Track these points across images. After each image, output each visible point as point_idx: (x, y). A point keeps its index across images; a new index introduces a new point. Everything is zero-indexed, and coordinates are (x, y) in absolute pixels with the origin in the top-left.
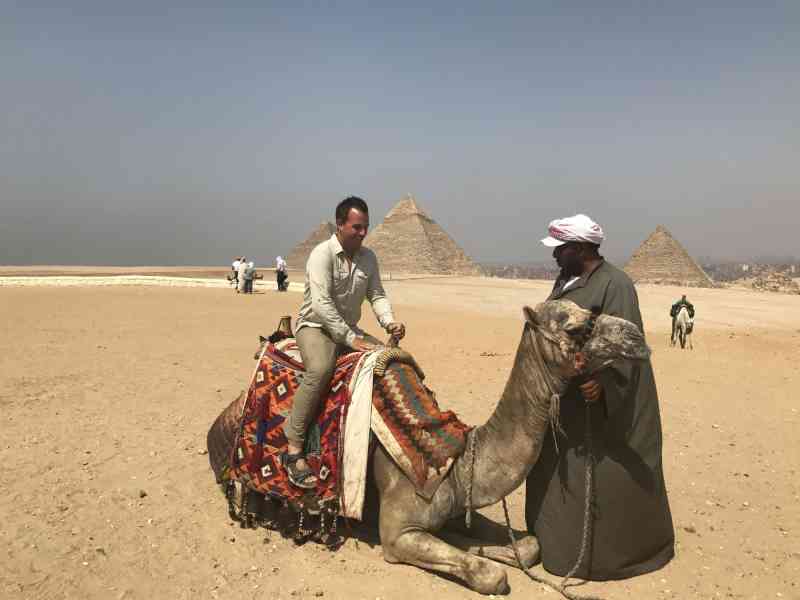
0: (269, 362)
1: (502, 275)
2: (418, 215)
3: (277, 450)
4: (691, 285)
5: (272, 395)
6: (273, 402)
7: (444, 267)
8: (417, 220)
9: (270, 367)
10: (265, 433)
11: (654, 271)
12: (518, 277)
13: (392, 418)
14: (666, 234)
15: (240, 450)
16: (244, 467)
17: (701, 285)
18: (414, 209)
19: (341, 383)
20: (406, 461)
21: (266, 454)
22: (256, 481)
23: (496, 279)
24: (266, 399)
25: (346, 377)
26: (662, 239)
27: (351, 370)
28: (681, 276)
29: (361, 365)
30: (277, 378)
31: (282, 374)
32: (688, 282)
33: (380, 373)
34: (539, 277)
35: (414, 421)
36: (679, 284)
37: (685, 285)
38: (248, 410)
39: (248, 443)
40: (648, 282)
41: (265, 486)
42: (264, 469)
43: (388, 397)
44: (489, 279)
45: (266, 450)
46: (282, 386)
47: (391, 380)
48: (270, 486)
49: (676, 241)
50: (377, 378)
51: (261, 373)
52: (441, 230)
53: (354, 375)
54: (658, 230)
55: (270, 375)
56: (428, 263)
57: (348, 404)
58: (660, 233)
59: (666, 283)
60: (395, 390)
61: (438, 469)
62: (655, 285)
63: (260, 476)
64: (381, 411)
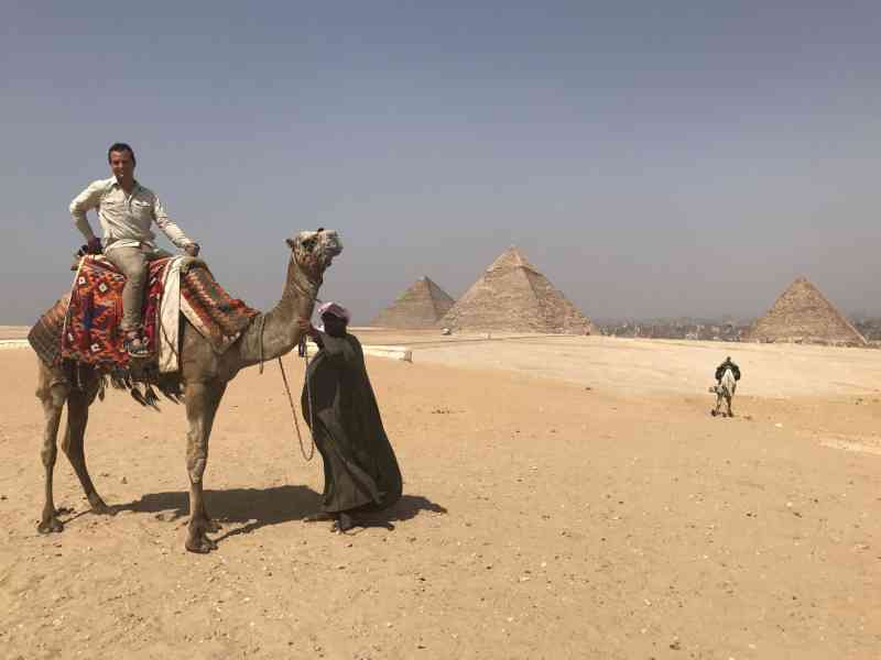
0: (87, 269)
1: (621, 333)
2: (523, 267)
3: (102, 332)
4: (839, 345)
5: (95, 292)
6: (96, 297)
7: (553, 325)
8: (521, 273)
9: (89, 273)
10: (91, 320)
11: (794, 329)
12: (639, 335)
13: (196, 301)
14: (808, 286)
15: (70, 335)
16: (75, 347)
17: (850, 345)
18: (519, 263)
19: (154, 279)
20: (206, 330)
21: (93, 336)
22: (88, 355)
23: (613, 338)
24: (91, 295)
25: (159, 274)
26: (803, 293)
27: (161, 270)
28: (825, 335)
29: (170, 266)
30: (97, 280)
31: (102, 277)
32: (835, 342)
33: (184, 271)
34: (663, 336)
35: (213, 303)
36: (825, 344)
37: (832, 344)
38: (73, 305)
39: (77, 329)
40: (787, 342)
41: (96, 357)
42: (93, 347)
43: (192, 287)
44: (606, 338)
45: (93, 333)
46: (103, 285)
47: (193, 275)
48: (102, 357)
49: (820, 296)
50: (182, 275)
51: (83, 278)
52: (549, 284)
53: (165, 274)
54: (798, 281)
55: (91, 278)
56: (534, 321)
57: (162, 293)
58: (801, 285)
59: (807, 343)
60: (197, 283)
61: (229, 337)
62: (795, 345)
63: (91, 351)
64: (187, 297)
